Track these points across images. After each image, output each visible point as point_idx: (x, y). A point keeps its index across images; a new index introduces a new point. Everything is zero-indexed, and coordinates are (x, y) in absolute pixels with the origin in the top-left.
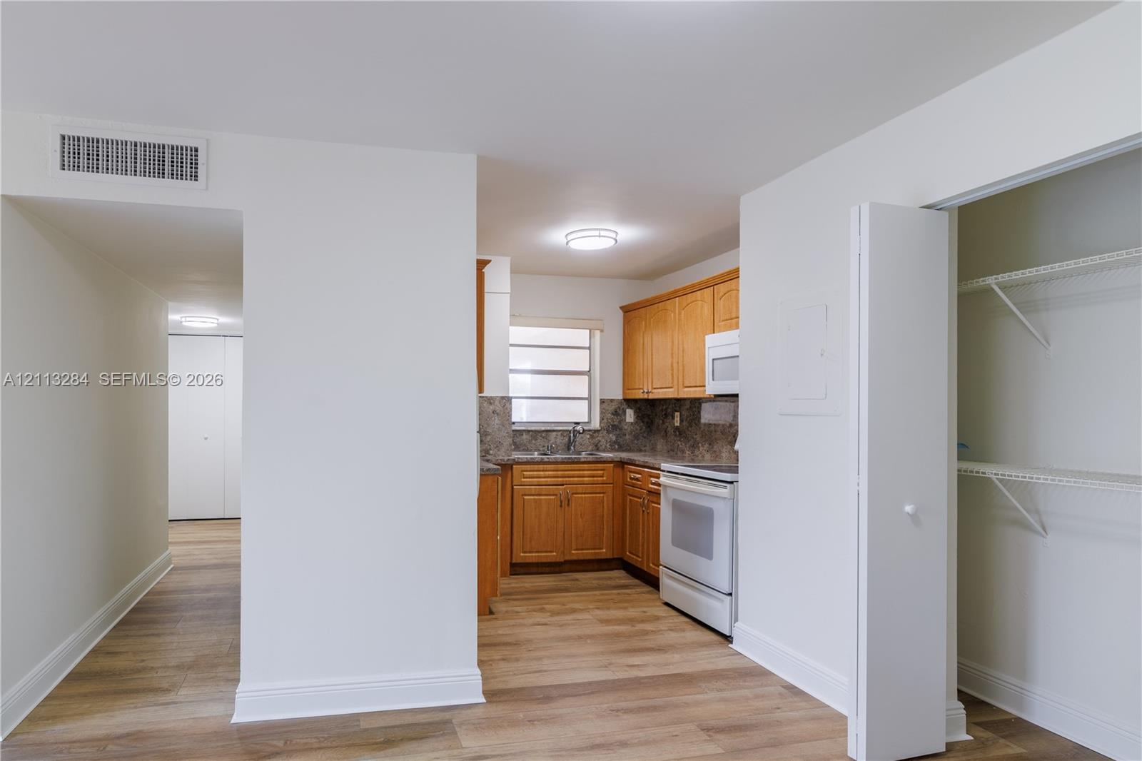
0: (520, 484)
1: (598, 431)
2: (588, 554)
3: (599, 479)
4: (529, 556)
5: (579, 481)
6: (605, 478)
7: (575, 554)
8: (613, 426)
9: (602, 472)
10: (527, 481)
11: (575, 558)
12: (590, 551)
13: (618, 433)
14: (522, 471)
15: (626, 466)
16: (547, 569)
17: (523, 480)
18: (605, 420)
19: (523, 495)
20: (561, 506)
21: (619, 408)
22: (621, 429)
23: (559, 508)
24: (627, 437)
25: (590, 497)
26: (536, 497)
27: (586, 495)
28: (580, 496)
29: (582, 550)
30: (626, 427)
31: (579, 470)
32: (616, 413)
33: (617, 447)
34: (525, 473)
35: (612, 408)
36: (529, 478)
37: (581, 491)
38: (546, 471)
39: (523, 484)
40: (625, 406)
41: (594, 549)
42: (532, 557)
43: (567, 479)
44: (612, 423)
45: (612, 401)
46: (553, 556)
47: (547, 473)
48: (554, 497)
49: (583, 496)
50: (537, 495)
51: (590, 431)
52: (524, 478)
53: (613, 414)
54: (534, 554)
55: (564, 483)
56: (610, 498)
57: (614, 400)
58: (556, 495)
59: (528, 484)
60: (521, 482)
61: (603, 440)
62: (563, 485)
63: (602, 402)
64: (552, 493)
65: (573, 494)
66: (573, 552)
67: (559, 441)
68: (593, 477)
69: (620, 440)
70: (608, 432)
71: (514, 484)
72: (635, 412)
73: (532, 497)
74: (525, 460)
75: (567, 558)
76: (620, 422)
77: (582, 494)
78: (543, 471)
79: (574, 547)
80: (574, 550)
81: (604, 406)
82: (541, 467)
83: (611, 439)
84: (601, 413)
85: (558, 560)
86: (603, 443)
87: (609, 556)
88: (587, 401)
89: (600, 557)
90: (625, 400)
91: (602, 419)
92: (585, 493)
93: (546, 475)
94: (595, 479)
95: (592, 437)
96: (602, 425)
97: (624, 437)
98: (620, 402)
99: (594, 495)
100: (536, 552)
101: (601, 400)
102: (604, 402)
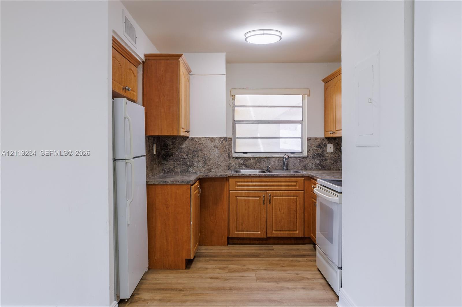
0: (234, 190)
1: (306, 157)
2: (285, 234)
3: (293, 187)
4: (241, 233)
5: (277, 188)
6: (297, 187)
7: (275, 233)
8: (317, 154)
9: (295, 183)
10: (239, 188)
11: (275, 236)
12: (287, 232)
13: (321, 159)
14: (236, 182)
15: (311, 179)
16: (257, 242)
17: (236, 187)
18: (311, 151)
19: (236, 196)
20: (264, 204)
21: (322, 143)
22: (323, 156)
23: (262, 205)
24: (328, 161)
25: (286, 199)
26: (246, 198)
27: (283, 197)
28: (278, 197)
29: (281, 231)
30: (327, 155)
31: (278, 182)
32: (319, 146)
33: (320, 167)
34: (238, 183)
35: (317, 143)
36: (241, 186)
37: (279, 195)
38: (253, 182)
39: (236, 189)
40: (326, 142)
41: (290, 231)
42: (244, 234)
43: (269, 187)
44: (316, 152)
45: (316, 139)
46: (258, 234)
47: (254, 183)
48: (259, 198)
49: (281, 197)
50: (247, 197)
51: (300, 157)
52: (237, 186)
53: (317, 147)
54: (244, 232)
55: (267, 189)
56: (302, 199)
57: (318, 138)
58: (260, 197)
59: (240, 190)
60: (235, 188)
61: (310, 163)
62: (266, 191)
63: (309, 139)
64: (257, 196)
65: (273, 196)
66: (274, 232)
67: (277, 164)
68: (289, 186)
69: (323, 163)
70: (314, 158)
71: (230, 190)
72: (334, 146)
73: (243, 198)
74: (238, 175)
75: (269, 235)
76: (323, 152)
77: (280, 196)
78: (251, 182)
79: (274, 229)
80: (275, 231)
81: (310, 142)
82: (250, 179)
83: (315, 162)
84: (308, 146)
85: (262, 237)
86: (310, 164)
87: (301, 235)
88: (300, 139)
89: (294, 236)
90: (326, 138)
91: (309, 150)
92: (282, 196)
93: (253, 185)
94: (290, 187)
95: (301, 161)
96: (309, 154)
97: (326, 161)
98: (323, 139)
99: (289, 197)
100: (246, 231)
101: (308, 138)
102: (310, 140)
